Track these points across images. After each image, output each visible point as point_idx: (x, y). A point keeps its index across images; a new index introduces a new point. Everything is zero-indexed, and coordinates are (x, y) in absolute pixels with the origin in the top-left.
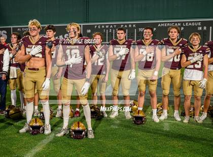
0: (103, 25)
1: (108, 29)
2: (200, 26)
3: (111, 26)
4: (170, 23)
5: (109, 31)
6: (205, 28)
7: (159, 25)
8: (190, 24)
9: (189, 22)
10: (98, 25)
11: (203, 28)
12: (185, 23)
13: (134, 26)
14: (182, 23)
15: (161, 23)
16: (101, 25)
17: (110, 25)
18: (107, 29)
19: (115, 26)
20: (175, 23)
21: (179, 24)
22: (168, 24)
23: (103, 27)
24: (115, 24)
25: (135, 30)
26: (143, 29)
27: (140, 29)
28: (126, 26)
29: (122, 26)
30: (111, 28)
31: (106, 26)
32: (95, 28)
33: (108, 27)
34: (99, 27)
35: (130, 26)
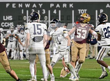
0: (20, 3)
3: (34, 6)
5: (30, 12)
10: (11, 3)
13: (71, 5)
16: (17, 3)
17: (32, 3)
18: (28, 8)
19: (41, 5)
23: (20, 6)
25: (73, 11)
26: (84, 11)
27: (79, 10)
28: (58, 6)
29: (52, 5)
30: (34, 7)
31: (26, 4)
32: (7, 7)
33: (29, 6)
34: (14, 6)
35: (65, 5)
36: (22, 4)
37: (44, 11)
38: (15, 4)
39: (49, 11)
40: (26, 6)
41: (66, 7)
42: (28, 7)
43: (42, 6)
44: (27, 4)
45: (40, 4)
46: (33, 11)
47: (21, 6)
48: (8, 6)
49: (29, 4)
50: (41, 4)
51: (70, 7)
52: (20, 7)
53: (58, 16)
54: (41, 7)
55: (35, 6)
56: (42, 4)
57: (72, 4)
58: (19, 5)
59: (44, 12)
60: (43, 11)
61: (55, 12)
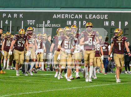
2: (106, 20)
4: (68, 13)
6: (113, 23)
7: (55, 16)
8: (94, 16)
9: (93, 14)
11: (110, 23)
12: (88, 14)
13: (21, 15)
14: (84, 14)
15: (57, 13)
20: (75, 13)
21: (81, 16)
22: (67, 16)
25: (23, 21)
26: (33, 22)
27: (28, 21)
28: (10, 16)
29: (4, 15)
35: (16, 15)
53: (10, 27)
61: (7, 22)
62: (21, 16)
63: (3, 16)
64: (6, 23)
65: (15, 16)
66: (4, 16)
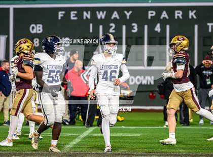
0: (87, 9)
1: (106, 22)
3: (115, 15)
5: (106, 29)
10: (68, 11)
13: (192, 14)
16: (80, 11)
17: (110, 11)
18: (101, 21)
19: (128, 14)
23: (87, 15)
24: (128, 9)
25: (196, 27)
27: (210, 24)
28: (164, 15)
29: (152, 13)
30: (115, 18)
31: (97, 12)
32: (60, 18)
33: (103, 17)
34: (74, 17)
35: (179, 13)
36: (89, 12)
37: (135, 25)
38: (76, 12)
39: (146, 27)
40: (99, 17)
41: (181, 17)
42: (101, 17)
43: (130, 16)
44: (101, 13)
45: (126, 12)
46: (112, 26)
47: (89, 17)
48: (62, 15)
49: (105, 12)
50: (128, 12)
51: (190, 17)
52: (86, 17)
53: (165, 38)
54: (128, 18)
55: (117, 17)
56: (130, 12)
57: (194, 11)
58: (85, 13)
59: (134, 29)
60: (132, 28)
61: (158, 28)
62: (192, 16)
63: (150, 15)
64: (156, 29)
65: (176, 15)
66: (151, 17)
